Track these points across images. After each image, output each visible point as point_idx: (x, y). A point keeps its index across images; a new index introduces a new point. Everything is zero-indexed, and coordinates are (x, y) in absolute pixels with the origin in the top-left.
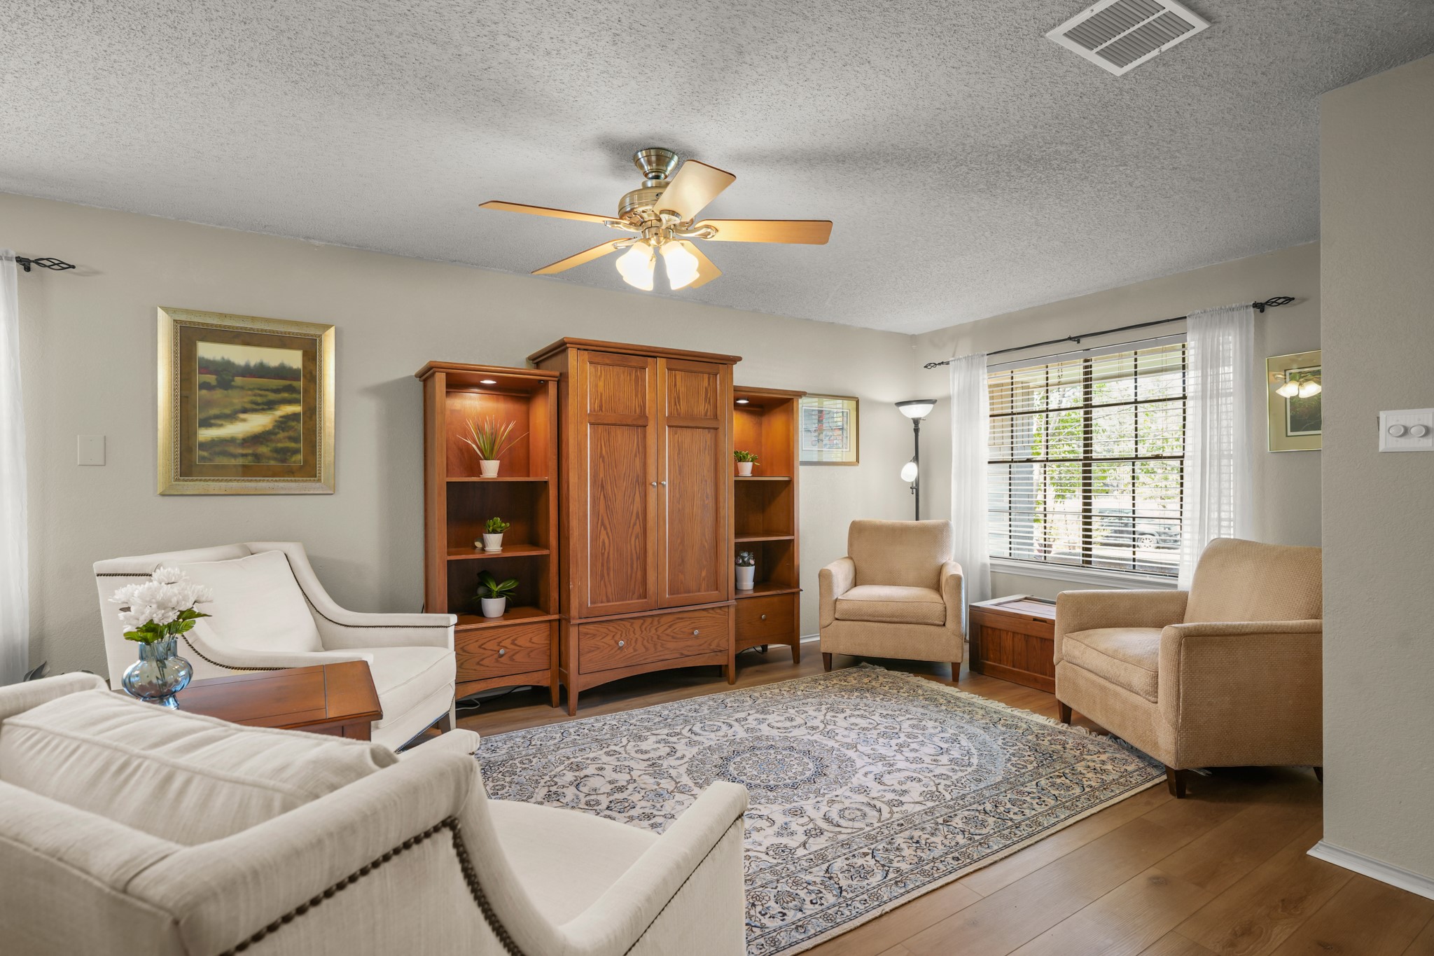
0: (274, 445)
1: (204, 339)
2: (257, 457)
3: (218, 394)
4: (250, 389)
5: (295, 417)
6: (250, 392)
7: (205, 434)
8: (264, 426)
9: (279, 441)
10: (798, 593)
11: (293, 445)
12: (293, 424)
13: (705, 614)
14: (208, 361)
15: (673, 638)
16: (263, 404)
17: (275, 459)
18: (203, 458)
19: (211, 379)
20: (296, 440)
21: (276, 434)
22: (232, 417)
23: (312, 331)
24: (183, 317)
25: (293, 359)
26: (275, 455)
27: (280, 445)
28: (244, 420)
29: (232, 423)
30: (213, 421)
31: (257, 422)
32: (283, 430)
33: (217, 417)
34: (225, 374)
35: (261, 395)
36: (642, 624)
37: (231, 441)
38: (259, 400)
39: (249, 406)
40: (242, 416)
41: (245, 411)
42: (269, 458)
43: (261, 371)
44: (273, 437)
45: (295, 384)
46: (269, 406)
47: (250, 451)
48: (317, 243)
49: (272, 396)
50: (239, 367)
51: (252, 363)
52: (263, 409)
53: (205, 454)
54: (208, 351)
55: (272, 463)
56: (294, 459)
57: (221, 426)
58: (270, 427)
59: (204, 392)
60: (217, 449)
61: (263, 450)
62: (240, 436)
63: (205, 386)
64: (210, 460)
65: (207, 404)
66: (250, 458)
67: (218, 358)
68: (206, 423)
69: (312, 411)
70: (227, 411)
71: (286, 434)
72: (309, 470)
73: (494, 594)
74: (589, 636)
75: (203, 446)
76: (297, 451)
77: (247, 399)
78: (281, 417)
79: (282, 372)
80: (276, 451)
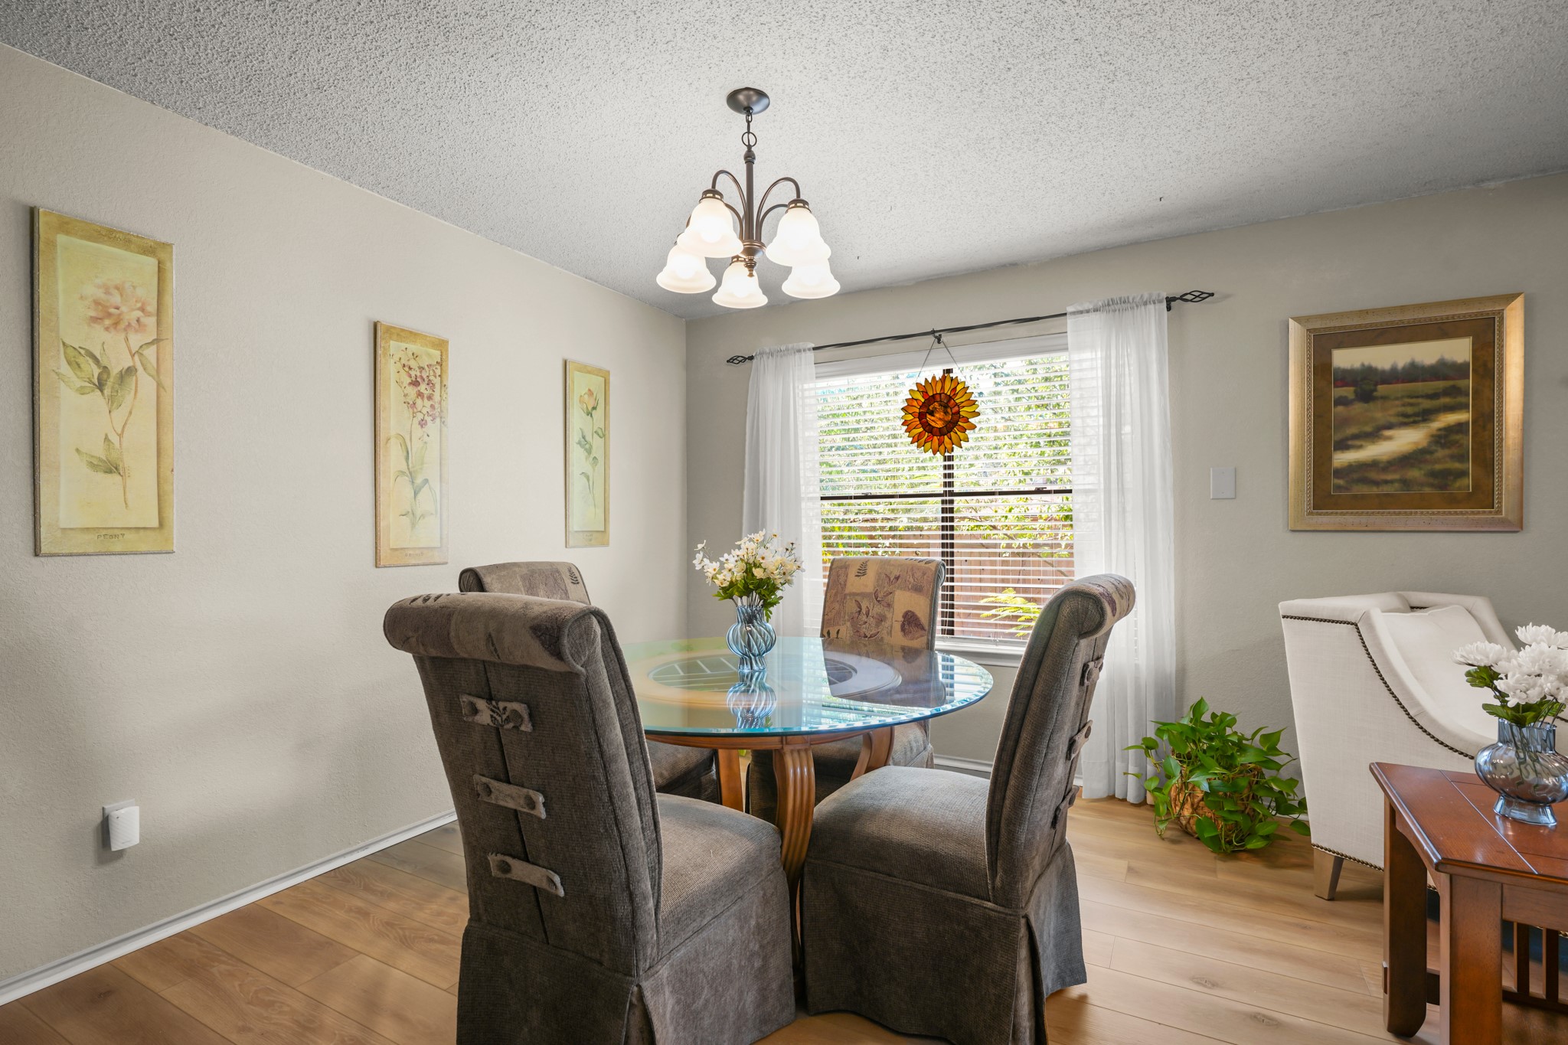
0: (1429, 467)
1: (1340, 346)
2: (1405, 483)
3: (1358, 408)
4: (1397, 399)
5: (1460, 427)
6: (1397, 402)
7: (1342, 458)
8: (1415, 443)
9: (1438, 461)
11: (1457, 465)
12: (1457, 437)
14: (1339, 368)
16: (1415, 415)
17: (1432, 485)
18: (1338, 488)
19: (1348, 392)
20: (1462, 458)
21: (1431, 453)
22: (1374, 435)
23: (1488, 308)
24: (1318, 325)
25: (1459, 350)
26: (1431, 480)
27: (1438, 467)
28: (1389, 438)
29: (1373, 442)
30: (1350, 443)
31: (1406, 440)
32: (1443, 446)
33: (1356, 437)
34: (1366, 383)
35: (1411, 405)
37: (1373, 465)
38: (1409, 410)
39: (1394, 420)
41: (1390, 427)
42: (1422, 485)
43: (1414, 373)
44: (1428, 457)
45: (1461, 383)
46: (1423, 417)
47: (1397, 476)
48: (1492, 185)
49: (1427, 404)
50: (1383, 372)
51: (1400, 365)
52: (1415, 422)
53: (1341, 482)
54: (1345, 359)
55: (1427, 490)
56: (1458, 484)
57: (1360, 447)
58: (1424, 444)
59: (1340, 408)
60: (1355, 476)
61: (1415, 474)
62: (1385, 458)
63: (1341, 401)
64: (1347, 489)
65: (1344, 422)
66: (1396, 485)
67: (1357, 365)
68: (1343, 446)
69: (1488, 418)
70: (1368, 429)
71: (1447, 452)
72: (1483, 496)
75: (1339, 473)
76: (1464, 474)
77: (1393, 411)
78: (1440, 430)
79: (1443, 371)
80: (1433, 474)
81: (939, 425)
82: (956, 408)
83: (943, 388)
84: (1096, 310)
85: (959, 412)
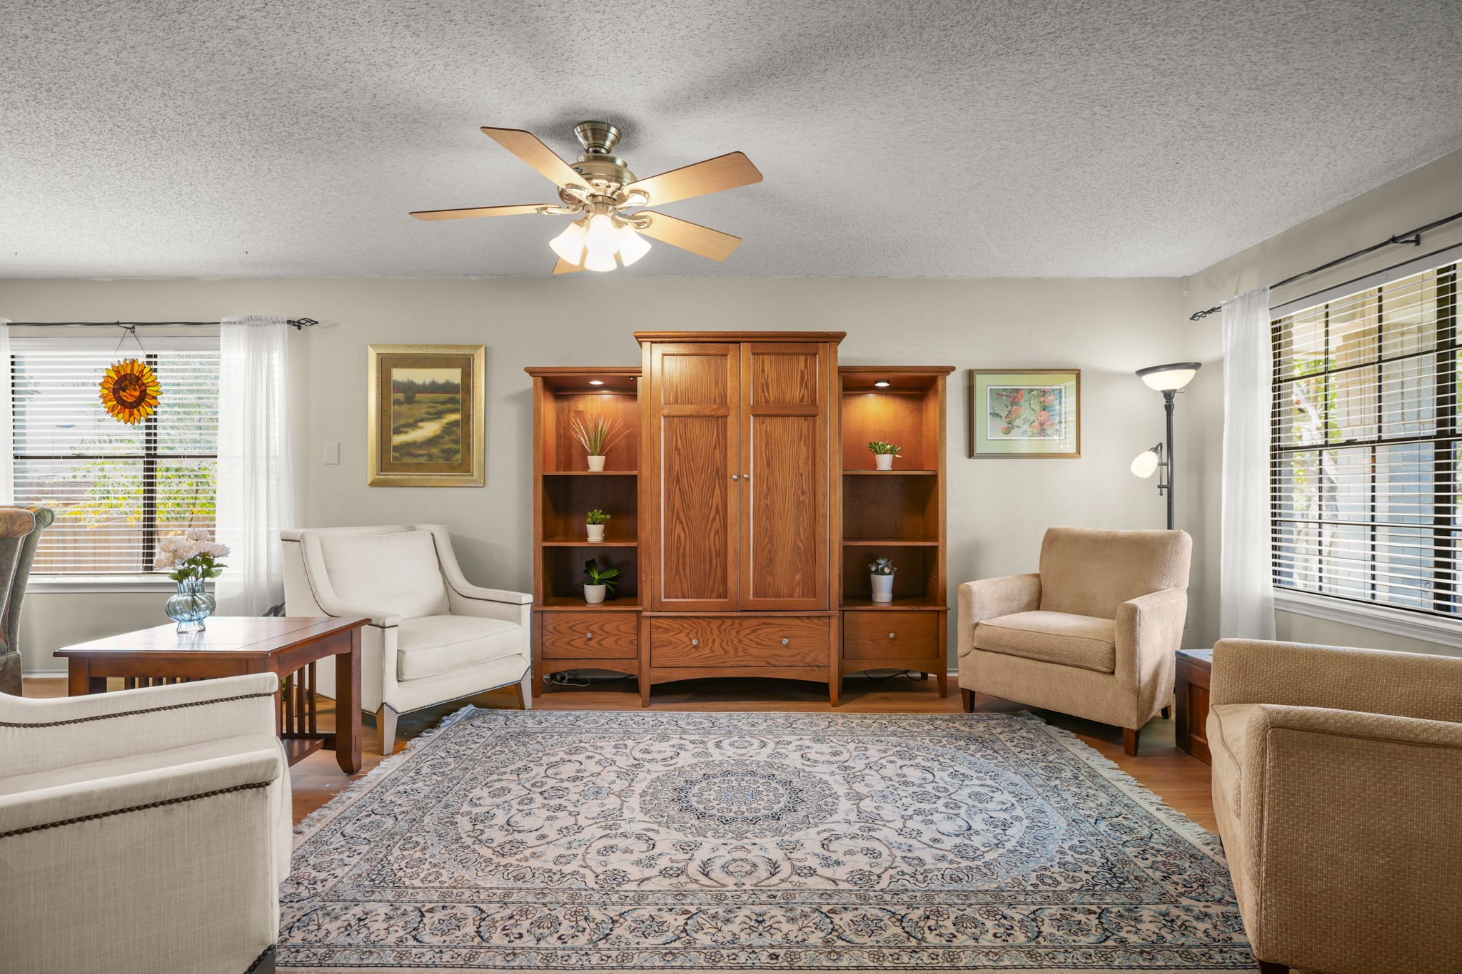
0: (441, 447)
1: (396, 366)
2: (430, 456)
3: (405, 408)
4: (426, 403)
5: (455, 423)
6: (425, 405)
7: (398, 439)
8: (435, 432)
9: (445, 444)
10: (945, 612)
11: (454, 446)
12: (454, 429)
13: (798, 622)
14: (399, 383)
15: (757, 643)
16: (435, 414)
17: (443, 458)
18: (395, 458)
19: (401, 396)
20: (456, 442)
21: (443, 438)
22: (414, 425)
23: (467, 352)
24: (383, 351)
25: (454, 376)
26: (443, 455)
27: (446, 447)
28: (422, 428)
29: (414, 430)
30: (402, 429)
31: (430, 429)
32: (448, 434)
33: (405, 426)
34: (410, 390)
35: (433, 407)
36: (721, 625)
37: (413, 444)
38: (432, 411)
39: (425, 416)
40: (421, 424)
41: (422, 420)
42: (438, 458)
43: (434, 388)
44: (441, 440)
45: (456, 396)
46: (438, 415)
47: (425, 452)
49: (441, 407)
50: (419, 385)
51: (427, 382)
52: (435, 418)
53: (397, 454)
54: (400, 375)
55: (441, 461)
56: (455, 458)
57: (407, 432)
58: (439, 432)
59: (396, 407)
60: (404, 451)
61: (435, 451)
62: (419, 440)
63: (397, 402)
64: (400, 459)
65: (398, 416)
66: (425, 457)
67: (405, 380)
68: (398, 431)
69: (467, 418)
70: (411, 421)
71: (450, 438)
72: (465, 467)
73: (595, 582)
74: (661, 630)
75: (396, 448)
76: (457, 452)
77: (423, 411)
78: (447, 424)
79: (448, 388)
80: (443, 451)
81: (130, 400)
82: (144, 387)
83: (132, 369)
84: (241, 323)
85: (146, 390)
